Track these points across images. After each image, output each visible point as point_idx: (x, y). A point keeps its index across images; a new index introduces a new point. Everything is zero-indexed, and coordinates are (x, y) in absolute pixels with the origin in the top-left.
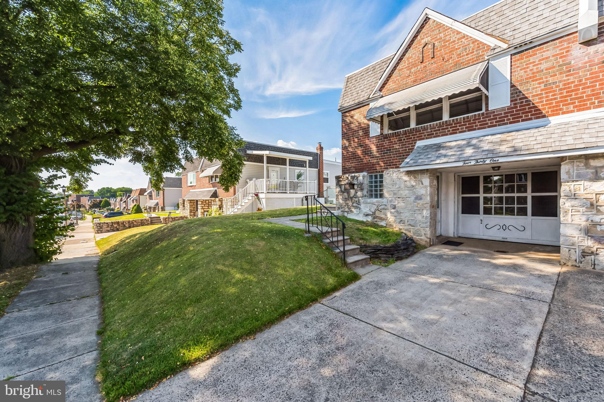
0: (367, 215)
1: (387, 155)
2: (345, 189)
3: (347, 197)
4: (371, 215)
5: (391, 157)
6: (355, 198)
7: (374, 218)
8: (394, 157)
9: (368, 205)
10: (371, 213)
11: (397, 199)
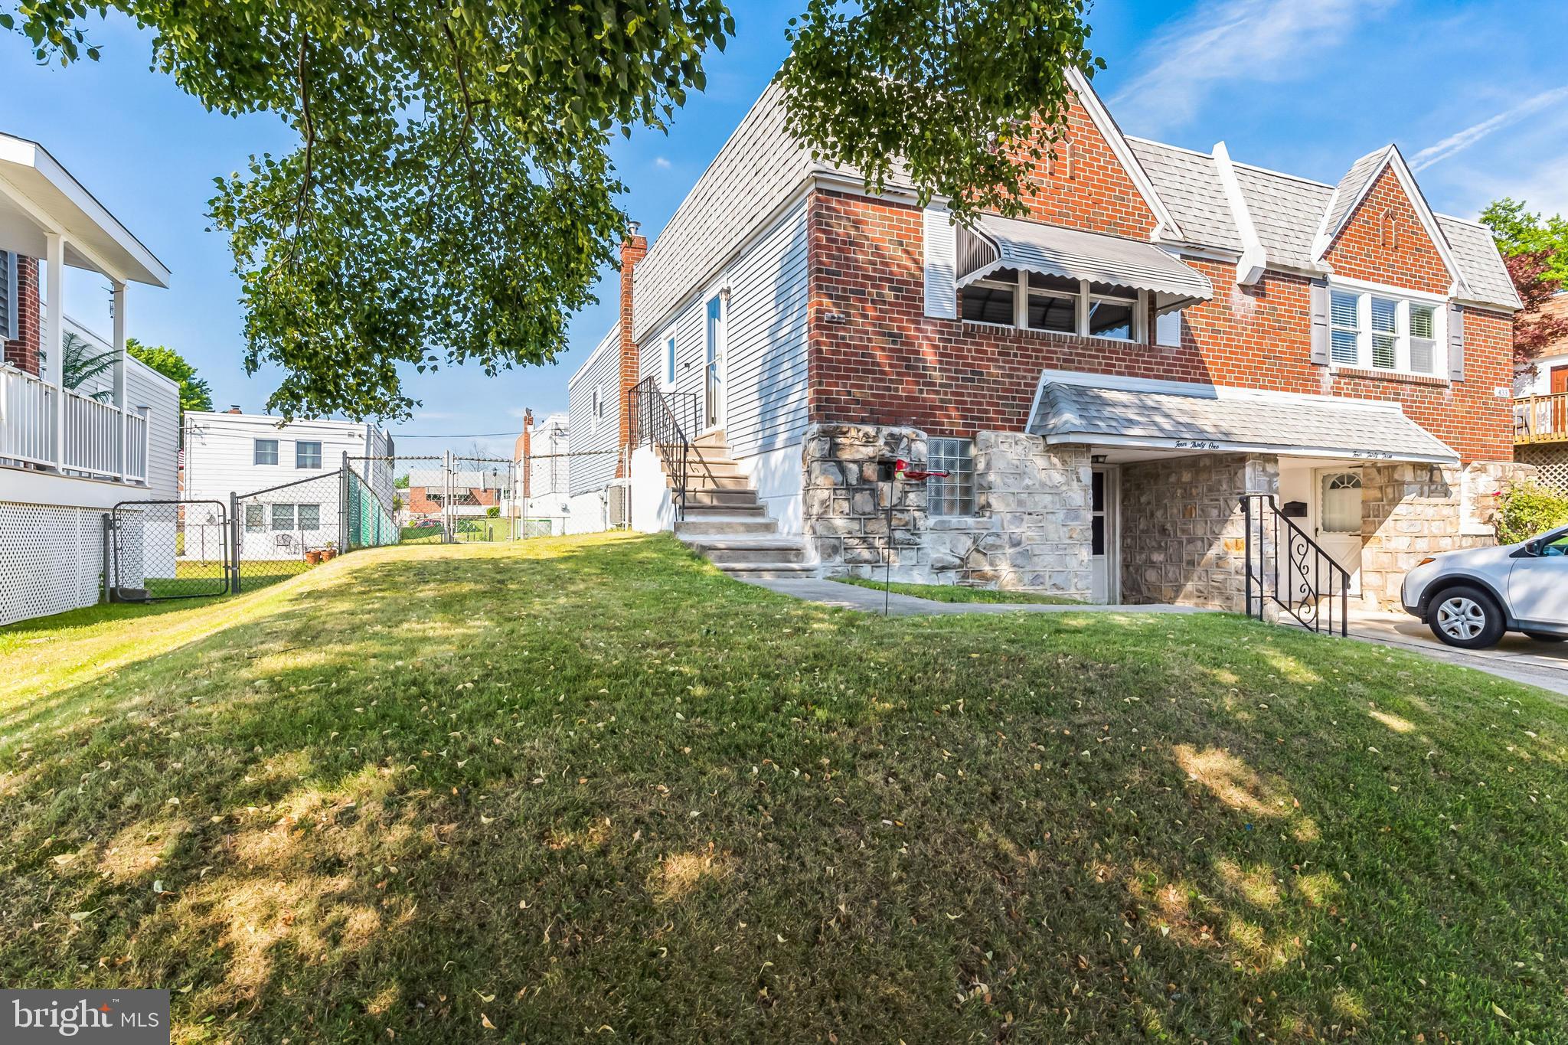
0: (943, 569)
1: (973, 388)
2: (862, 479)
3: (869, 508)
4: (954, 567)
5: (984, 396)
6: (902, 511)
7: (965, 576)
8: (991, 397)
9: (947, 537)
10: (958, 561)
11: (1026, 517)
